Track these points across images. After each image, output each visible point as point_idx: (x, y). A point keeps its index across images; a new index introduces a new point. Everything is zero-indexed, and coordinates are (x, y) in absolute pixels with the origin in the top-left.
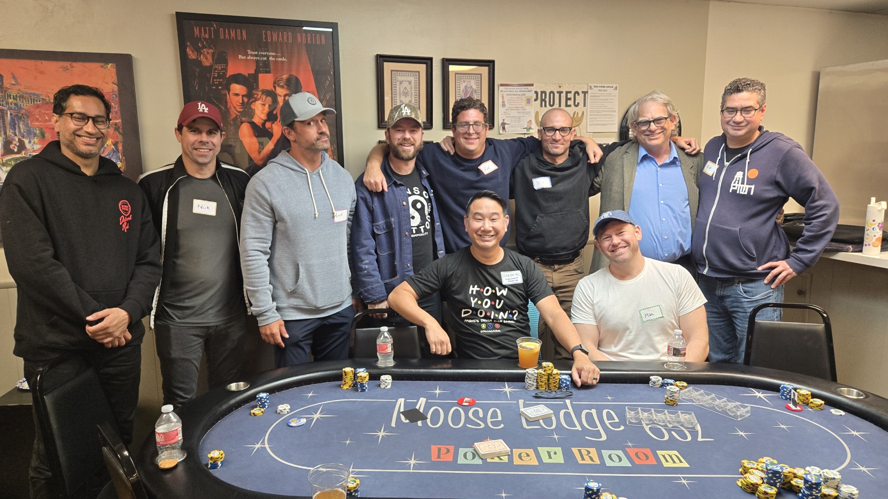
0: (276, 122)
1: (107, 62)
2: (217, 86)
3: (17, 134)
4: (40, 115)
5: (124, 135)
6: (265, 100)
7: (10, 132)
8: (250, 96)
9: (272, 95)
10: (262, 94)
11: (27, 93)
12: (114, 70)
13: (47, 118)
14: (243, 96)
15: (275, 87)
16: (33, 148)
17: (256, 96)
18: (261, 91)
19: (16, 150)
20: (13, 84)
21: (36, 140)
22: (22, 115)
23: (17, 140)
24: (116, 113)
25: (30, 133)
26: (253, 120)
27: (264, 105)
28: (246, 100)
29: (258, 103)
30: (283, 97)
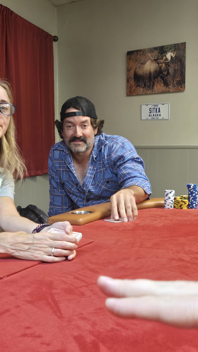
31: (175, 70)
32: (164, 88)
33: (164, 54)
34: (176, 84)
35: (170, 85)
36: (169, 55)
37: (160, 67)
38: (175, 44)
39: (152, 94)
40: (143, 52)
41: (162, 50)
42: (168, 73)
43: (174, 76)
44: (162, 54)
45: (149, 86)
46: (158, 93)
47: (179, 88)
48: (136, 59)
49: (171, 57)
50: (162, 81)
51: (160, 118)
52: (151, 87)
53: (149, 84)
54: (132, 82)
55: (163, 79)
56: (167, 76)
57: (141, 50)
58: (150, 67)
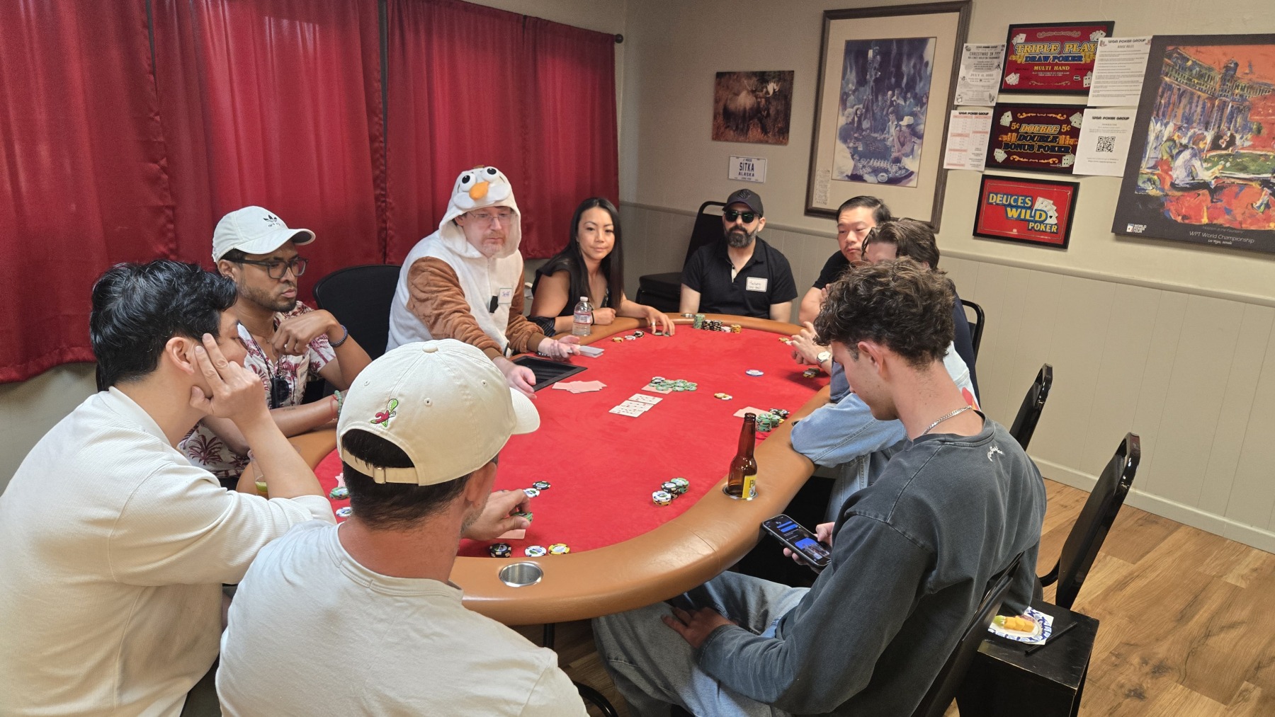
3: (1232, 128)
4: (1263, 109)
11: (1258, 83)
13: (1270, 111)
16: (1243, 145)
20: (1247, 74)
21: (1249, 136)
22: (1244, 107)
25: (1245, 128)
31: (778, 112)
32: (761, 136)
33: (764, 85)
34: (778, 132)
35: (769, 133)
36: (772, 87)
37: (759, 103)
38: (779, 72)
39: (745, 142)
40: (737, 77)
41: (763, 77)
42: (768, 114)
43: (776, 120)
44: (762, 83)
45: (742, 130)
46: (753, 142)
47: (781, 139)
48: (728, 87)
49: (774, 90)
50: (759, 125)
51: (753, 179)
52: (745, 131)
53: (742, 126)
54: (720, 120)
55: (761, 123)
56: (766, 117)
57: (734, 73)
58: (745, 100)
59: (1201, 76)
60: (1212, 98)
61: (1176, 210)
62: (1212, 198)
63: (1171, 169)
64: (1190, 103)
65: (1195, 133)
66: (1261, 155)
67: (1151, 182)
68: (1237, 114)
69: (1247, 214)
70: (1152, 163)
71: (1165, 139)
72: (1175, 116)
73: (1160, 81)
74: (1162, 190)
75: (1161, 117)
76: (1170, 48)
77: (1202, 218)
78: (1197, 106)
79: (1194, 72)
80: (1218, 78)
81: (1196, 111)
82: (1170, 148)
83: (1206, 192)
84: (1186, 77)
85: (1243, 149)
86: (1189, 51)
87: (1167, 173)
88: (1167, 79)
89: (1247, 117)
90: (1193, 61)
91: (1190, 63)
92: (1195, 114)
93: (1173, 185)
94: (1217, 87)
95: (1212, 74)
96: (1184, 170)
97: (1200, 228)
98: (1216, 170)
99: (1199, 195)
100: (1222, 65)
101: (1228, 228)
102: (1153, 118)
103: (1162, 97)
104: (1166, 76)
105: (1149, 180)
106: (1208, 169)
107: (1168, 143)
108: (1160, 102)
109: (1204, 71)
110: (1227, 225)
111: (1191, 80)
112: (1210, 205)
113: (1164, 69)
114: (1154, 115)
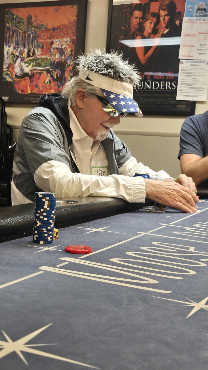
0: (157, 35)
1: (74, 5)
2: (127, 13)
3: (33, 46)
4: (43, 36)
5: (76, 45)
6: (152, 20)
7: (30, 46)
8: (144, 18)
9: (157, 16)
10: (151, 16)
11: (40, 25)
12: (76, 9)
13: (45, 37)
14: (140, 18)
15: (159, 10)
17: (147, 17)
18: (151, 14)
19: (31, 55)
20: (35, 20)
21: (40, 50)
22: (36, 36)
23: (33, 49)
24: (74, 33)
25: (38, 46)
26: (144, 34)
27: (151, 23)
28: (141, 20)
29: (148, 22)
30: (163, 17)
59: (19, 23)
60: (25, 33)
61: (19, 88)
62: (31, 80)
63: (14, 68)
64: (17, 35)
65: (21, 50)
66: (45, 58)
67: (8, 75)
68: (34, 40)
69: (44, 87)
70: (7, 66)
71: (10, 53)
72: (13, 42)
73: (5, 25)
74: (12, 78)
75: (8, 43)
76: (7, 10)
77: (28, 90)
78: (20, 37)
79: (17, 20)
80: (26, 23)
81: (20, 39)
82: (12, 57)
83: (27, 78)
84: (14, 23)
85: (38, 56)
86: (14, 11)
87: (13, 70)
88: (8, 25)
89: (38, 41)
90: (16, 16)
91: (15, 16)
92: (20, 41)
93: (16, 76)
94: (26, 27)
95: (23, 21)
96: (19, 68)
97: (28, 95)
98: (30, 67)
99: (26, 79)
100: (26, 17)
101: (38, 94)
102: (5, 44)
103: (7, 33)
104: (7, 23)
105: (7, 74)
106: (27, 67)
107: (12, 56)
108: (6, 36)
109: (20, 20)
110: (37, 93)
111: (16, 25)
112: (30, 84)
113: (6, 19)
114: (5, 42)
